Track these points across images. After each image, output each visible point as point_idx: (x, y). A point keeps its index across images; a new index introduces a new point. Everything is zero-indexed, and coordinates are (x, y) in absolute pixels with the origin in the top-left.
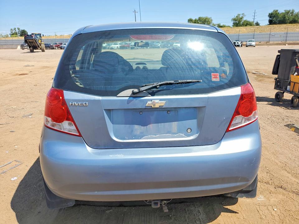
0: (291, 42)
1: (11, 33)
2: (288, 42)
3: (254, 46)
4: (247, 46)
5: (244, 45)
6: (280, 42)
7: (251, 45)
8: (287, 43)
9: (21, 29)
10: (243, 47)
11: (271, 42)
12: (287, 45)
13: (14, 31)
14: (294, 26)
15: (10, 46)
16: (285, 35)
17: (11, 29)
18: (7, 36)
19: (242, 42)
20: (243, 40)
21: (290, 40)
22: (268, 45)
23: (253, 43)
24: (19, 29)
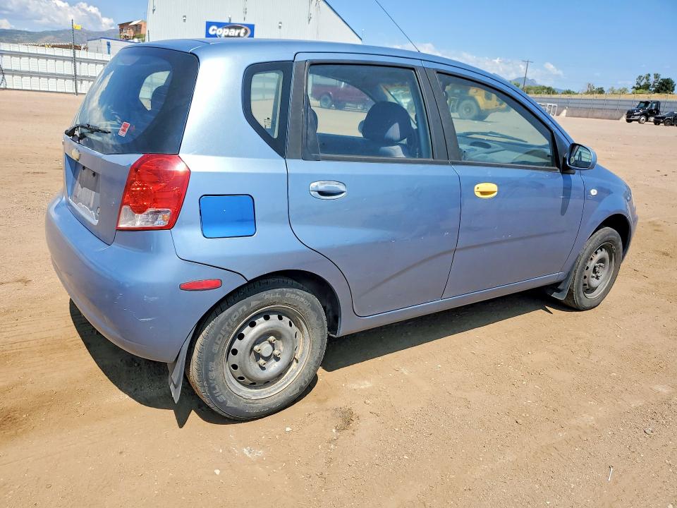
1: (636, 86)
9: (662, 77)
13: (645, 81)
15: (609, 113)
17: (640, 77)
18: (623, 91)
24: (657, 76)
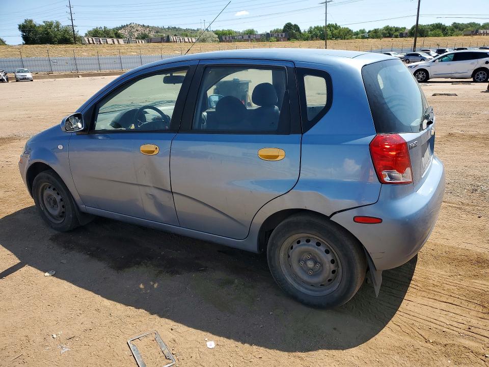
0: (85, 72)
2: (80, 72)
3: (32, 80)
4: (17, 81)
5: (11, 79)
6: (68, 73)
7: (25, 79)
8: (81, 75)
10: (10, 81)
11: (55, 73)
12: (80, 76)
14: (77, 48)
16: (73, 62)
19: (6, 74)
20: (6, 70)
21: (83, 70)
22: (51, 77)
23: (29, 75)
